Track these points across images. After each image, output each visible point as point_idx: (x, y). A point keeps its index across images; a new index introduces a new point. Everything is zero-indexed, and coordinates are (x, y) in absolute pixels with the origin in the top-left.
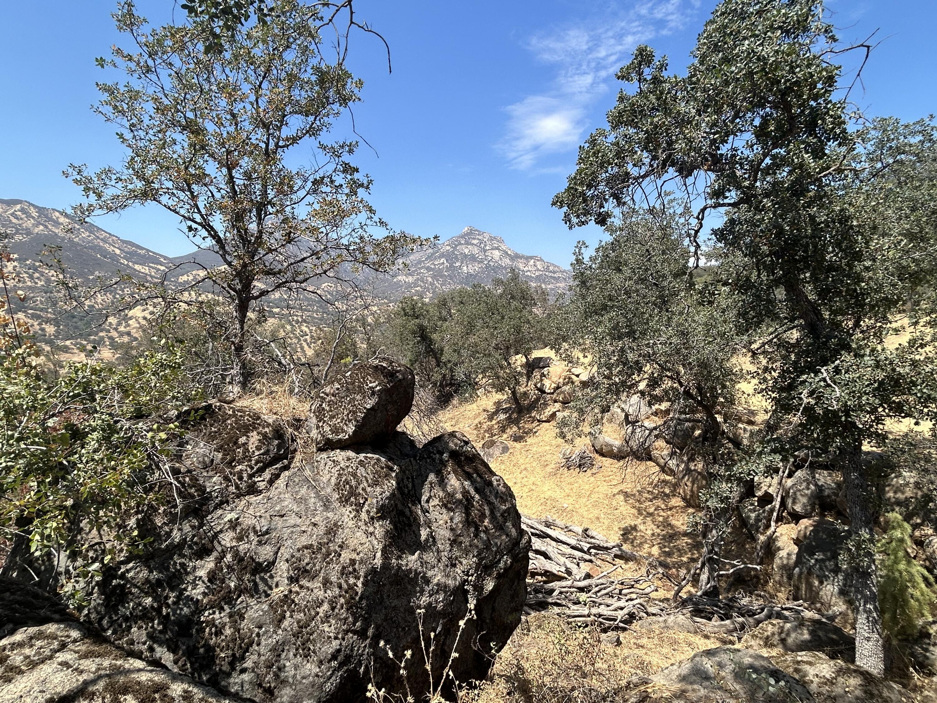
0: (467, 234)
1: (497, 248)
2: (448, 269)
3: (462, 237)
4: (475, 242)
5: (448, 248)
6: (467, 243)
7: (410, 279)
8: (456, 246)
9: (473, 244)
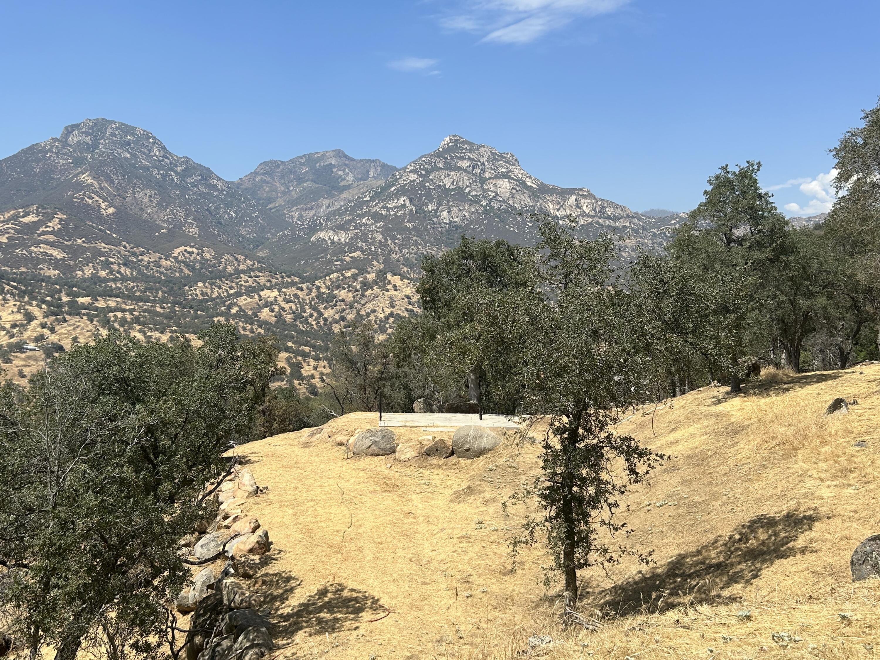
0: (448, 150)
1: (505, 176)
2: (412, 217)
3: (439, 155)
4: (465, 164)
5: (413, 177)
6: (449, 167)
7: (343, 237)
8: (428, 172)
9: (460, 169)
